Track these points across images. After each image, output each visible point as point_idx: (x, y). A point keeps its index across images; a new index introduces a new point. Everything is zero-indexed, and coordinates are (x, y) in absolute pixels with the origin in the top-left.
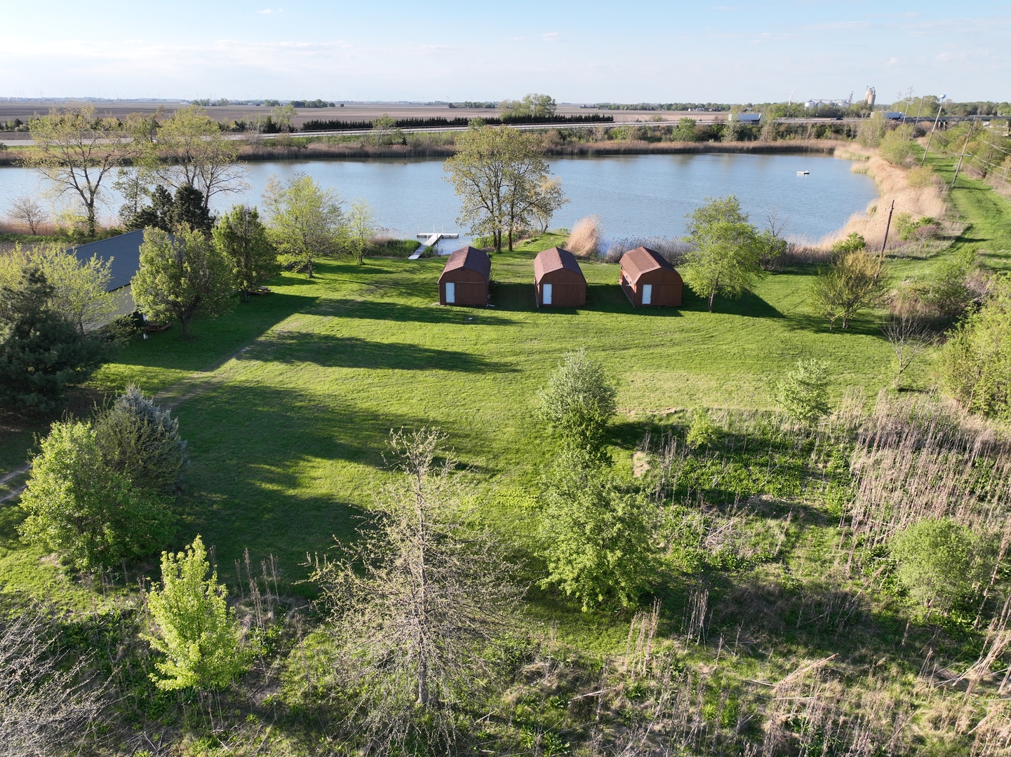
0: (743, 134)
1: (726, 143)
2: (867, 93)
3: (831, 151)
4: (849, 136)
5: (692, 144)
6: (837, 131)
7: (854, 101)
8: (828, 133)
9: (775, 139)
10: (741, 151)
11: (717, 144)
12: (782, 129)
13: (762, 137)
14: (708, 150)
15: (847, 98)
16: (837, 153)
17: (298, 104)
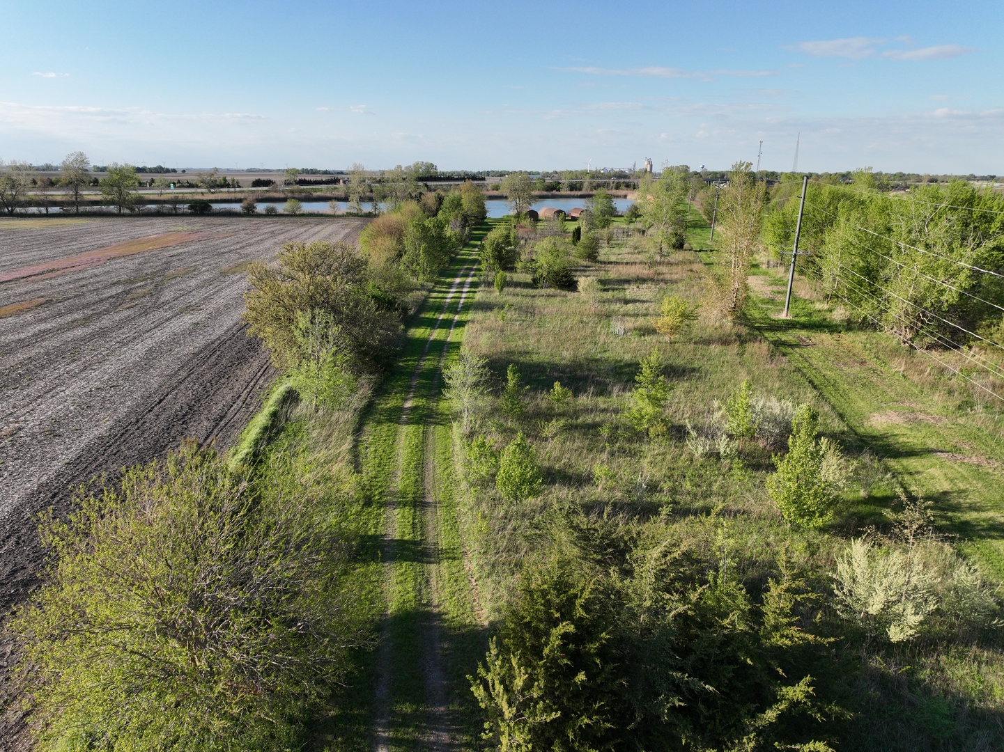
0: (572, 187)
1: (563, 192)
2: (646, 163)
3: (625, 197)
4: (634, 188)
5: (544, 193)
6: (628, 186)
7: (637, 169)
8: (622, 187)
9: (591, 190)
10: (574, 197)
11: (558, 193)
12: (594, 184)
13: (584, 189)
14: (554, 197)
15: (631, 167)
16: (628, 197)
17: (139, 170)
